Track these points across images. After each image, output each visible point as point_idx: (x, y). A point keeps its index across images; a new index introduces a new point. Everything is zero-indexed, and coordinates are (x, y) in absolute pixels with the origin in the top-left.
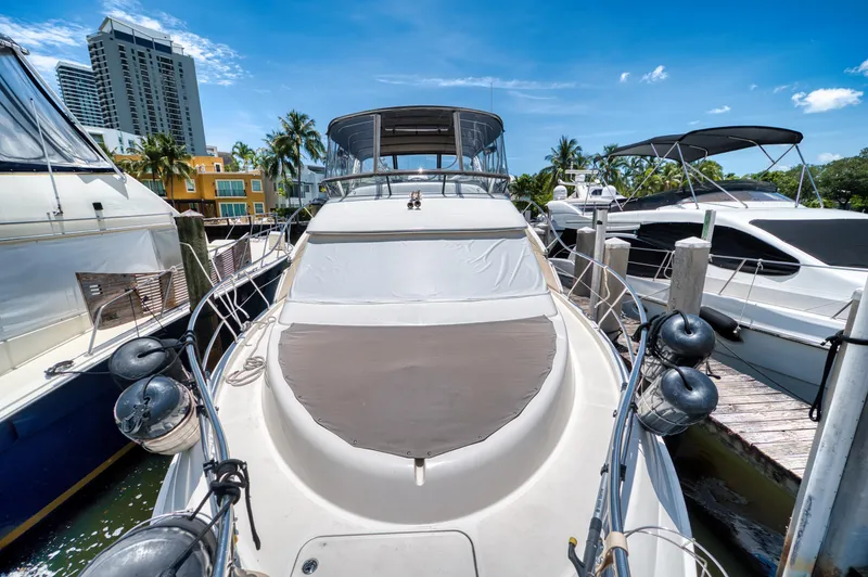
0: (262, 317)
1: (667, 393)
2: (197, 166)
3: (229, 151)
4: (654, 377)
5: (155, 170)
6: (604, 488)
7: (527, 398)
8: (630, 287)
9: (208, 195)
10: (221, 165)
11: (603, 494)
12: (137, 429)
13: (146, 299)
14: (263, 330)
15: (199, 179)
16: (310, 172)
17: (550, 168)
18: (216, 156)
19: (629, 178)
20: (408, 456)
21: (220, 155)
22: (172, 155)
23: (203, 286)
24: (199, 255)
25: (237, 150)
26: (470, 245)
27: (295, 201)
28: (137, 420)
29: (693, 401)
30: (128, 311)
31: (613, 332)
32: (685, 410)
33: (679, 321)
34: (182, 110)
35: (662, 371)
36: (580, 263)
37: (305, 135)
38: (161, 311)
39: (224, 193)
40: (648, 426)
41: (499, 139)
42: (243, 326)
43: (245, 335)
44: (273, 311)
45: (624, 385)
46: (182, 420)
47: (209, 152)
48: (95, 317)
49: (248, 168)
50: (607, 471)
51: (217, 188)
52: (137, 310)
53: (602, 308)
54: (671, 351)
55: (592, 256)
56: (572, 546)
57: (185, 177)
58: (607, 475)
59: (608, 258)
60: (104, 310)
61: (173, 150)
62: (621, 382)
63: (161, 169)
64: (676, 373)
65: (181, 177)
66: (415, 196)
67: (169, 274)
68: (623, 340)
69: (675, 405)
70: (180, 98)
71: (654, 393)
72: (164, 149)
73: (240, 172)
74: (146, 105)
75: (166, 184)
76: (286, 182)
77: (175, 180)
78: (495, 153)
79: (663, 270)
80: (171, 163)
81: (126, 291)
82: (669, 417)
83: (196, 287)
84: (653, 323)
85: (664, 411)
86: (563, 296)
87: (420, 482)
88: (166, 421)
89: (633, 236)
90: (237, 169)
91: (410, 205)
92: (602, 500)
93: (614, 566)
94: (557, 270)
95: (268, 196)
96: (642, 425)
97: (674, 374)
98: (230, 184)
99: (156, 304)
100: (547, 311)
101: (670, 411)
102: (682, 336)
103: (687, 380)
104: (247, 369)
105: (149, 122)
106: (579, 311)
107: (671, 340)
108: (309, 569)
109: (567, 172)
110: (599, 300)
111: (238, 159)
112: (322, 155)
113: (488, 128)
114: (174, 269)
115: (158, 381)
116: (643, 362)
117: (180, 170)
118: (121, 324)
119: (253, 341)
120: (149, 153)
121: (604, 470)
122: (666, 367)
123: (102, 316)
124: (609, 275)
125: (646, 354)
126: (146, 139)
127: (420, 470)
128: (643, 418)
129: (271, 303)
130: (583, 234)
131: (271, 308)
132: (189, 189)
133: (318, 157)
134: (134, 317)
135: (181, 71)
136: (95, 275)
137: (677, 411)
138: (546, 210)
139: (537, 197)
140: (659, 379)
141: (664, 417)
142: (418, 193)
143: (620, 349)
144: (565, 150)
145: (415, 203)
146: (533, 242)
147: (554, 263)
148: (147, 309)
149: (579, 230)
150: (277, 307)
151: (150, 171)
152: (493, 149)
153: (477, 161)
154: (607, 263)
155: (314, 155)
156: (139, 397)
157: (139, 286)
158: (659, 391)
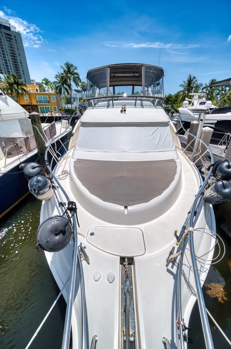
0: (65, 156)
1: (216, 189)
2: (28, 89)
3: (41, 82)
4: (213, 183)
5: (12, 91)
6: (188, 218)
7: (164, 189)
8: (209, 149)
9: (34, 103)
10: (38, 89)
11: (188, 219)
12: (36, 192)
13: (21, 147)
14: (66, 160)
15: (30, 95)
16: (75, 92)
17: (181, 91)
18: (35, 84)
19: (219, 96)
20: (122, 205)
21: (37, 84)
22: (18, 84)
23: (42, 143)
24: (40, 130)
25: (44, 82)
26: (146, 129)
27: (69, 106)
28: (36, 189)
29: (226, 193)
30: (15, 152)
31: (200, 166)
32: (222, 195)
33: (226, 164)
34: (19, 61)
35: (216, 181)
36: (190, 138)
37: (73, 74)
38: (26, 152)
39: (40, 102)
40: (207, 201)
41: (161, 80)
42: (59, 159)
43: (60, 162)
44: (69, 153)
45: (201, 186)
46: (49, 190)
47: (32, 82)
48: (5, 154)
49: (50, 90)
50: (190, 213)
51: (38, 100)
52: (18, 152)
53: (197, 157)
54: (221, 175)
55: (196, 135)
56: (176, 232)
57: (24, 94)
58: (190, 214)
59: (203, 136)
60: (8, 151)
61: (18, 81)
62: (200, 185)
63: (14, 90)
64: (221, 183)
65: (22, 94)
66: (124, 107)
67: (28, 138)
68: (203, 170)
69: (218, 193)
70: (17, 55)
71: (212, 189)
72: (15, 81)
73: (46, 92)
74: (3, 59)
75: (17, 97)
76: (65, 97)
77: (20, 95)
78: (159, 86)
79: (222, 141)
80: (18, 88)
81: (14, 144)
82: (215, 198)
83: (39, 143)
84: (216, 163)
85: (214, 195)
86: (181, 151)
87: (126, 213)
88: (44, 190)
89: (213, 126)
90: (44, 90)
91: (122, 111)
92: (187, 221)
93: (189, 236)
94: (180, 140)
95: (58, 104)
96: (205, 200)
97: (220, 183)
98: (42, 98)
99: (24, 149)
100: (174, 157)
101: (216, 196)
102: (226, 170)
103: (225, 185)
104: (63, 174)
105: (6, 67)
106: (187, 158)
107: (222, 170)
108: (92, 235)
109: (190, 94)
110: (196, 153)
111: (45, 86)
112: (80, 84)
113: (157, 74)
114: (29, 136)
115: (40, 177)
116: (209, 178)
117: (22, 91)
118: (14, 156)
119: (63, 164)
120: (9, 83)
121: (189, 213)
122: (218, 180)
123: (7, 154)
124: (202, 144)
125: (211, 175)
126: (6, 76)
127: (126, 210)
128: (206, 198)
129: (67, 150)
130: (193, 124)
131: (68, 152)
132: (26, 100)
133: (78, 85)
134: (18, 154)
135: (16, 40)
136: (3, 138)
137: (219, 196)
138: (177, 112)
139: (174, 105)
140: (214, 184)
141: (214, 198)
142: (125, 106)
143: (201, 173)
144: (190, 82)
145: (123, 111)
146: (172, 128)
147: (180, 137)
148: (22, 151)
149: (192, 122)
150: (70, 152)
151: (10, 92)
152: (158, 84)
153: (150, 89)
154: (202, 138)
155: (77, 84)
156: (36, 182)
157: (18, 143)
158: (213, 189)
